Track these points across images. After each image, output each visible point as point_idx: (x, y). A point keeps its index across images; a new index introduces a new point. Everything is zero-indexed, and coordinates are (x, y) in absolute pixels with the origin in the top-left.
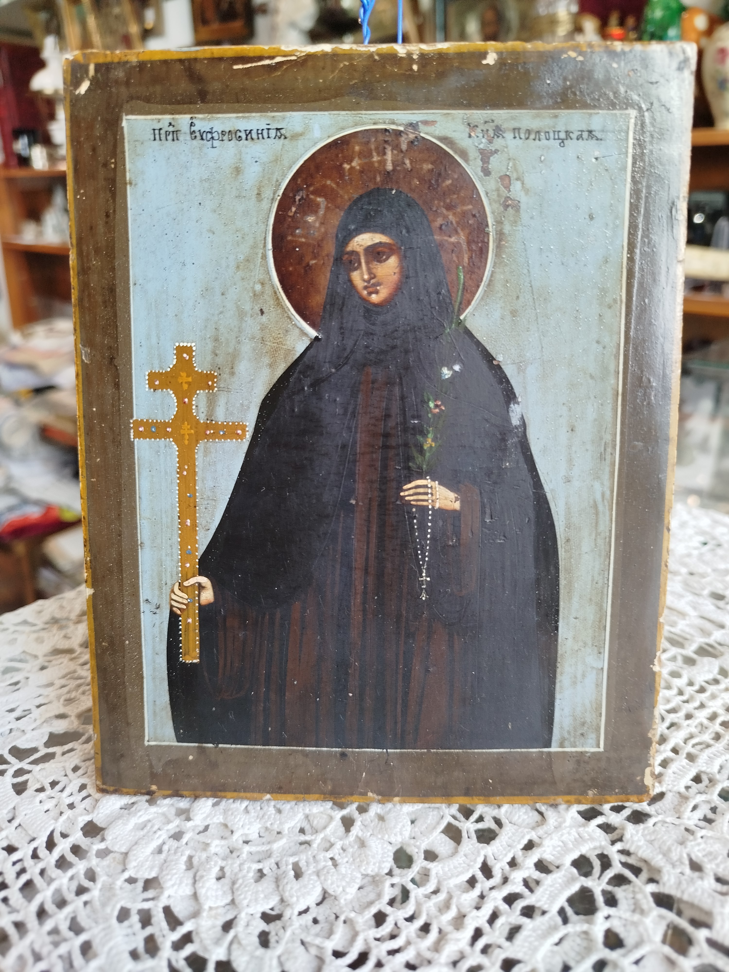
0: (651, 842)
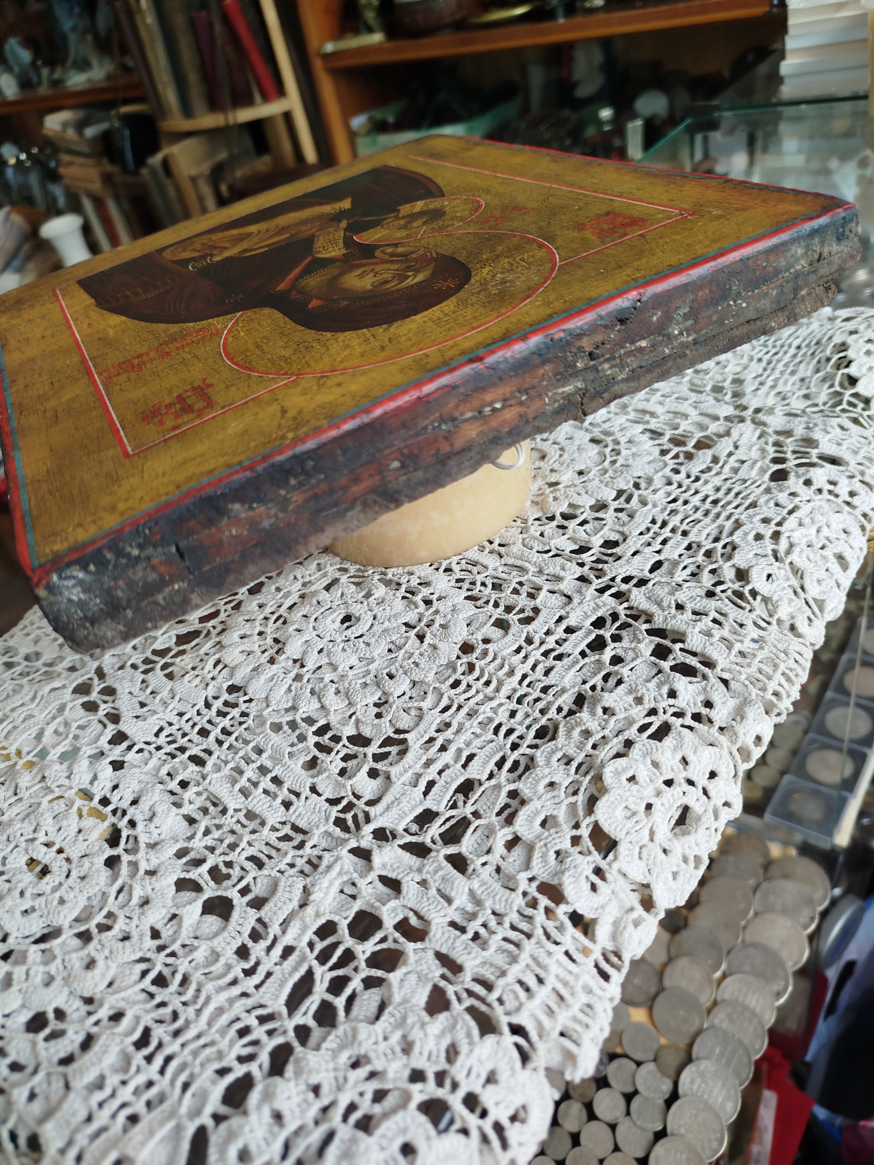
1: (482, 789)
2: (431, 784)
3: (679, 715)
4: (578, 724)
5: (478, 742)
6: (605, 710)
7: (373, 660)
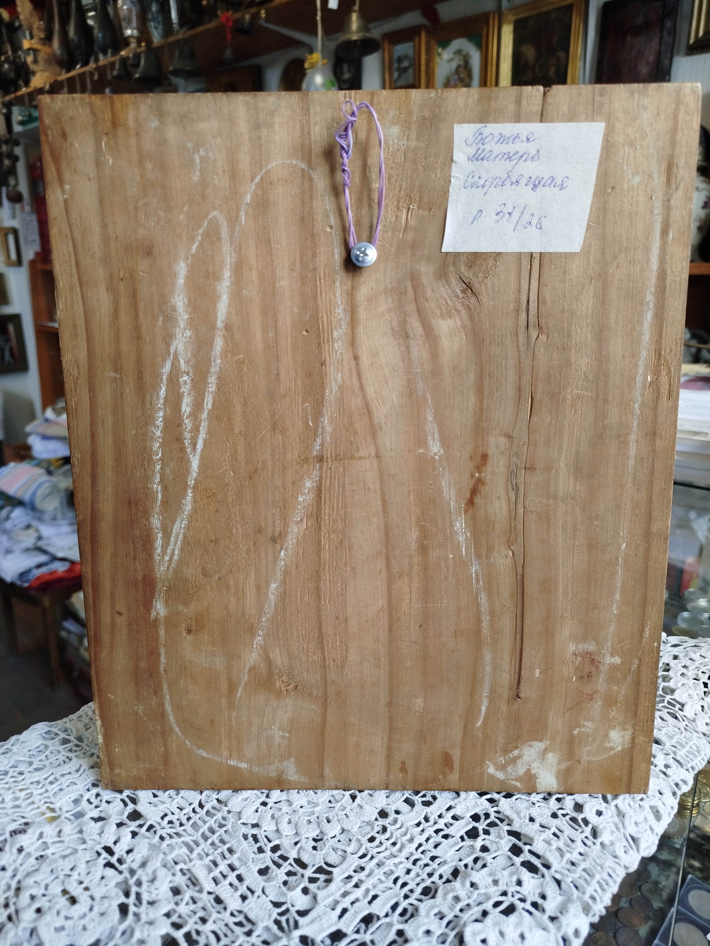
0: (512, 808)
1: (379, 923)
2: (344, 911)
3: (523, 900)
4: (452, 890)
5: (381, 887)
6: (473, 885)
7: (317, 805)
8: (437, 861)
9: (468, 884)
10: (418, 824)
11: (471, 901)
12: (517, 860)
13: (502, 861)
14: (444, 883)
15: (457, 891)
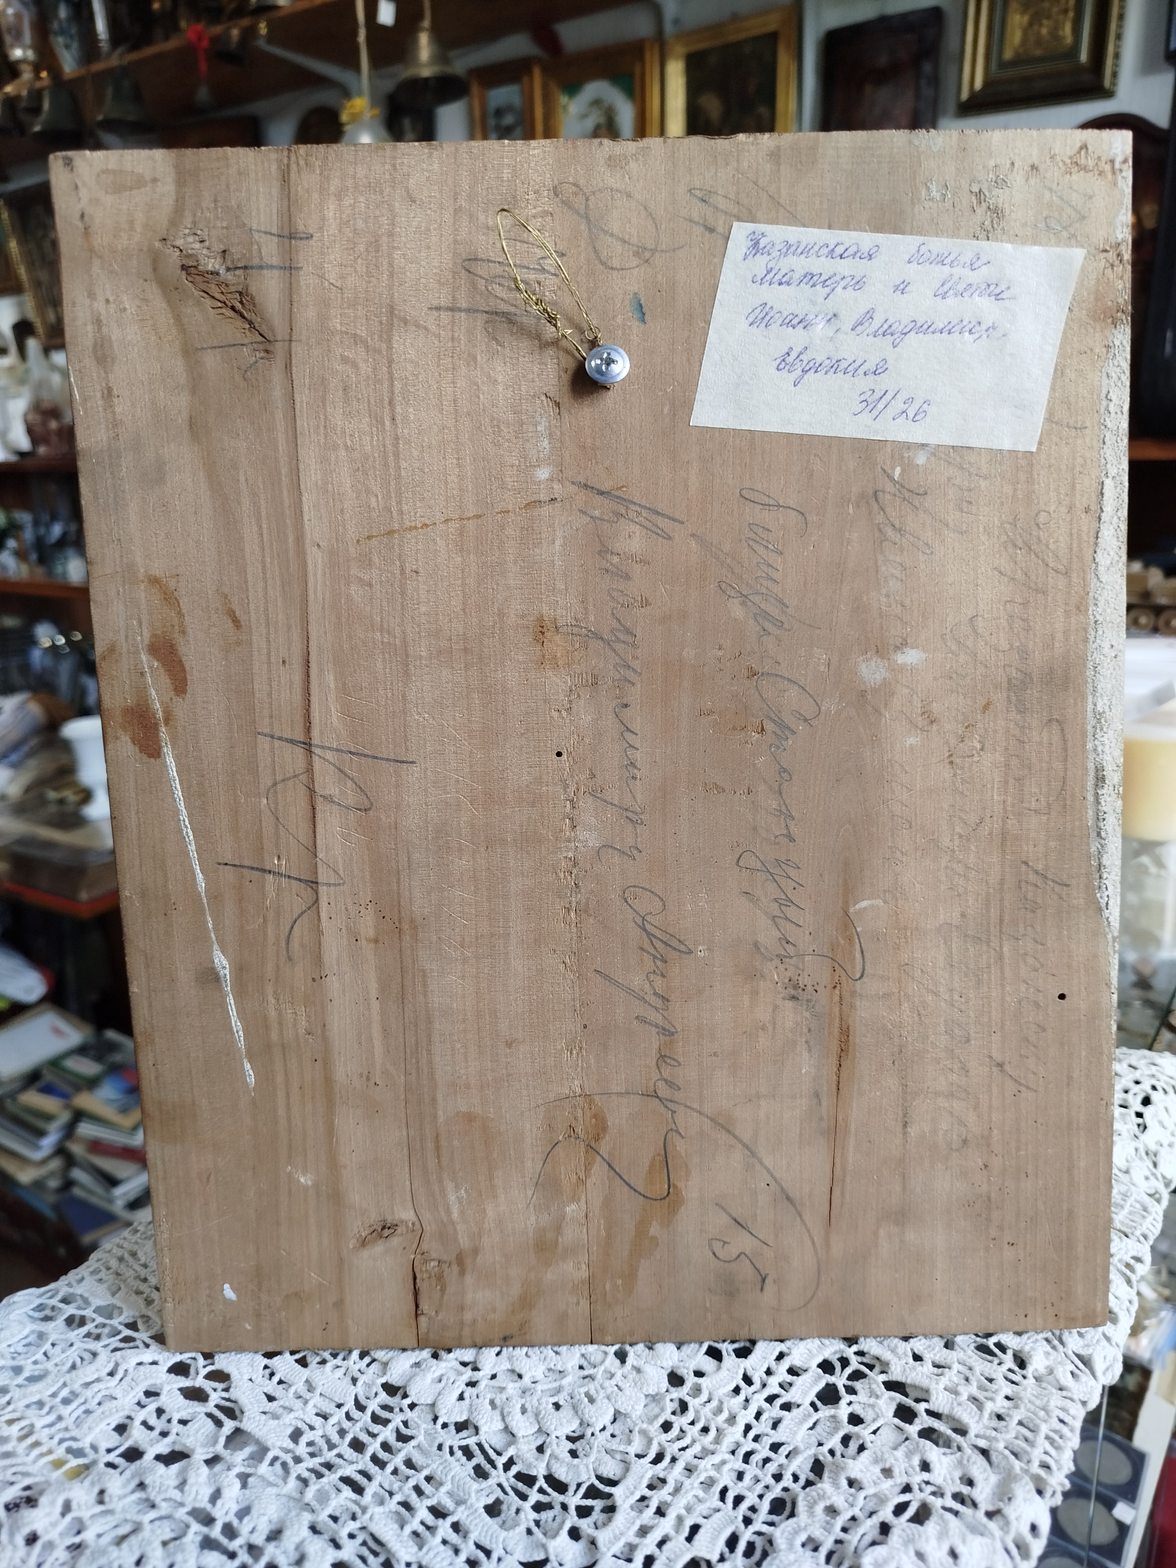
2: (650, 1561)
3: (937, 1494)
4: (822, 1497)
5: (700, 1509)
6: (851, 1483)
8: (784, 1451)
9: (844, 1483)
10: (737, 1390)
11: (856, 1511)
12: (913, 1430)
13: (888, 1435)
14: (804, 1488)
15: (829, 1498)
